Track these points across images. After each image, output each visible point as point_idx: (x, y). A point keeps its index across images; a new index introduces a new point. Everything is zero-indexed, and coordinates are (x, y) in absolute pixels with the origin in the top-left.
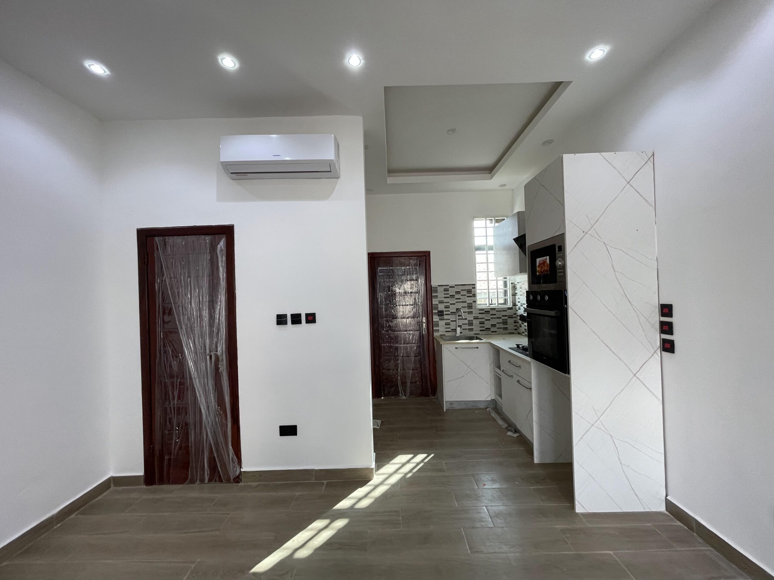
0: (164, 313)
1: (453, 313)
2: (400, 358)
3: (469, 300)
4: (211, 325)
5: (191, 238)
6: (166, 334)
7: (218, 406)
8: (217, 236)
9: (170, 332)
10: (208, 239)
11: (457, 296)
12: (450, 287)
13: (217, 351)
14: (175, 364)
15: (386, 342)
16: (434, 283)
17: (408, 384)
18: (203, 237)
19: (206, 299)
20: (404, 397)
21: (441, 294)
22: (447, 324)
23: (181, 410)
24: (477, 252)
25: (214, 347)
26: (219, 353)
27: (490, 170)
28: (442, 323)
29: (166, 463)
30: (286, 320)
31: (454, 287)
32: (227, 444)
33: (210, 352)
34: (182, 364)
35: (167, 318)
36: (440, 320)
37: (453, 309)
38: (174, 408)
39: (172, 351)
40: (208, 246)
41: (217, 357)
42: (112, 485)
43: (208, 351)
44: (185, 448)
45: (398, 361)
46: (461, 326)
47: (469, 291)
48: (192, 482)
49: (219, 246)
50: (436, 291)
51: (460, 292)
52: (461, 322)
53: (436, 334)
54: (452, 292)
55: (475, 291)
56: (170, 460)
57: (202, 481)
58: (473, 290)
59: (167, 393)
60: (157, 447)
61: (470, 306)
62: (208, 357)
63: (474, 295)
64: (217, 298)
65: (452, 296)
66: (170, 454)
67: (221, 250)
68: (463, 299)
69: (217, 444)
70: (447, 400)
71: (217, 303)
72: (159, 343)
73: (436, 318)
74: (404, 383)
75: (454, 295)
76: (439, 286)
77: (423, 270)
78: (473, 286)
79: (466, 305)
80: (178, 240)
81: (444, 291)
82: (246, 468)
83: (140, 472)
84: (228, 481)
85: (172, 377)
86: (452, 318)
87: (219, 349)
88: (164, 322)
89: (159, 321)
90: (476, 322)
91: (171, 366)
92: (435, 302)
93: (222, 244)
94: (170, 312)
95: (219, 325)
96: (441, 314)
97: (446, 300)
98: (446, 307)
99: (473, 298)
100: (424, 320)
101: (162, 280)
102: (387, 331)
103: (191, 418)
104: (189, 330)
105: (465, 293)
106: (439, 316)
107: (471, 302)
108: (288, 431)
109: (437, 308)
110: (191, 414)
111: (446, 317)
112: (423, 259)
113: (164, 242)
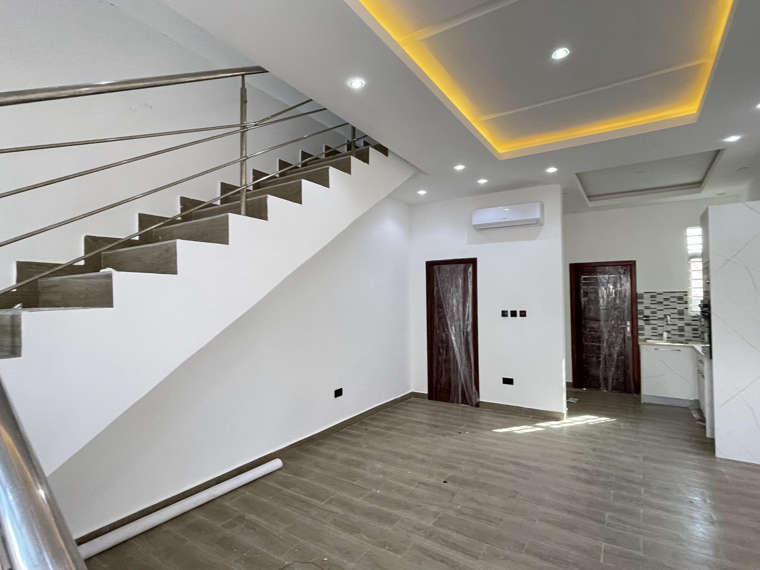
0: (438, 307)
1: (660, 319)
2: (602, 357)
3: (681, 307)
4: (464, 315)
5: (453, 266)
6: (440, 319)
7: (467, 361)
8: (468, 264)
9: (442, 318)
10: (462, 266)
11: (665, 303)
12: (657, 294)
13: (467, 330)
14: (444, 335)
15: (589, 342)
16: (640, 290)
17: (610, 380)
18: (459, 265)
19: (461, 300)
20: (605, 391)
21: (647, 301)
22: (653, 329)
23: (447, 361)
24: (691, 260)
25: (466, 327)
27: (699, 184)
28: (647, 327)
29: (438, 389)
30: (507, 315)
31: (662, 294)
32: (472, 384)
33: (464, 329)
34: (448, 336)
35: (440, 310)
36: (646, 324)
37: (660, 315)
38: (443, 359)
39: (443, 328)
40: (462, 270)
41: (467, 332)
42: (413, 396)
43: (462, 330)
44: (449, 383)
46: (669, 331)
48: (452, 402)
49: (468, 270)
50: (642, 298)
51: (668, 299)
52: (669, 328)
53: (640, 337)
54: (659, 298)
55: (687, 299)
56: (441, 388)
57: (458, 402)
58: (685, 297)
59: (439, 351)
60: (435, 380)
61: (681, 313)
62: (462, 332)
63: (686, 303)
64: (467, 299)
65: (660, 303)
66: (441, 385)
67: (470, 272)
68: (673, 305)
69: (466, 383)
70: (645, 394)
71: (467, 302)
72: (436, 323)
73: (641, 323)
74: (606, 379)
75: (662, 302)
76: (645, 293)
77: (628, 278)
78: (685, 293)
79: (675, 311)
80: (447, 267)
82: (481, 400)
83: (426, 392)
84: (472, 405)
85: (442, 342)
86: (660, 323)
87: (469, 328)
88: (439, 312)
89: (436, 311)
90: (688, 328)
91: (442, 336)
92: (640, 307)
93: (470, 269)
94: (442, 307)
95: (468, 315)
96: (647, 319)
97: (652, 306)
98: (653, 312)
99: (685, 305)
100: (629, 323)
101: (438, 289)
102: (590, 331)
103: (452, 367)
104: (452, 317)
105: (675, 300)
106: (645, 320)
107: (682, 308)
108: (508, 381)
109: (642, 313)
110: (452, 363)
111: (652, 322)
112: (629, 267)
113: (439, 268)
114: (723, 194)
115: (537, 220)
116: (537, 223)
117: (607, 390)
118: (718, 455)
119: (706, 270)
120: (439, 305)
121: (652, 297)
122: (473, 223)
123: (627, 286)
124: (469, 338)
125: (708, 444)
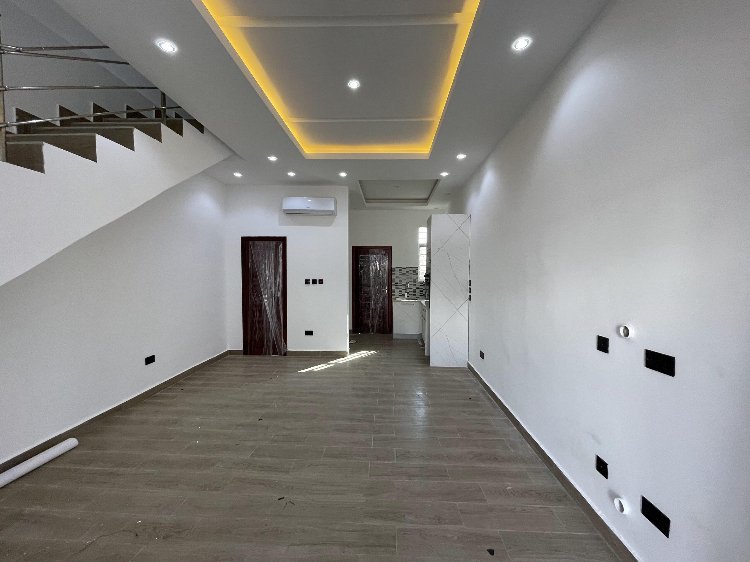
0: (253, 277)
1: (404, 285)
2: (371, 310)
3: (414, 277)
4: (275, 283)
5: (266, 242)
6: (254, 286)
7: (278, 320)
8: (279, 242)
9: (256, 286)
10: (274, 243)
11: (407, 274)
12: (403, 269)
14: (258, 300)
15: (363, 301)
16: (393, 266)
17: (375, 326)
18: (272, 242)
19: (273, 271)
20: (372, 333)
21: (397, 273)
22: (400, 291)
23: (261, 322)
24: (421, 248)
25: (277, 293)
26: (279, 296)
27: (426, 201)
28: (397, 290)
29: (253, 345)
30: (310, 282)
31: (405, 269)
32: (281, 339)
33: (275, 295)
34: (261, 301)
35: (254, 279)
36: (396, 288)
37: (404, 282)
38: (257, 320)
39: (257, 294)
40: (274, 246)
41: (278, 297)
42: (229, 354)
43: (273, 295)
44: (262, 340)
45: (370, 312)
46: (409, 292)
47: (414, 272)
48: (265, 354)
49: (280, 247)
50: (394, 271)
51: (409, 272)
52: (408, 290)
53: (393, 297)
54: (404, 272)
56: (255, 344)
57: (269, 354)
58: (417, 271)
59: (254, 314)
60: (249, 338)
61: (415, 281)
62: (273, 298)
63: (417, 274)
64: (278, 271)
65: (404, 274)
66: (255, 341)
67: (281, 249)
68: (410, 276)
69: (276, 337)
70: (395, 333)
71: (278, 273)
72: (251, 291)
73: (393, 287)
74: (373, 326)
75: (405, 274)
76: (396, 268)
77: (387, 258)
78: (417, 269)
79: (412, 280)
80: (261, 243)
81: (399, 271)
82: (288, 349)
83: (241, 349)
84: (281, 355)
85: (256, 306)
86: (403, 287)
87: (279, 294)
88: (253, 281)
89: (251, 280)
90: (418, 290)
91: (256, 302)
92: (393, 277)
93: (281, 246)
94: (256, 277)
95: (279, 283)
96: (396, 285)
97: (400, 277)
98: (400, 281)
99: (416, 276)
100: (387, 288)
101: (253, 261)
102: (363, 294)
103: (264, 325)
104: (265, 285)
105: (412, 272)
106: (395, 286)
107: (416, 278)
108: (309, 333)
109: (394, 281)
110: (265, 323)
111: (399, 287)
112: (388, 250)
113: (254, 244)
114: (438, 208)
115: (332, 211)
116: (332, 214)
117: (373, 333)
118: (431, 365)
119: (429, 254)
120: (253, 275)
121: (401, 271)
122: (284, 208)
123: (387, 263)
124: (279, 302)
125: (426, 360)
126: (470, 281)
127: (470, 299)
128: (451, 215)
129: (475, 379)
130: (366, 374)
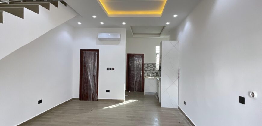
0: (84, 66)
1: (149, 71)
2: (135, 82)
4: (94, 69)
5: (91, 52)
6: (85, 71)
7: (94, 85)
10: (94, 52)
14: (86, 77)
15: (131, 77)
16: (145, 62)
17: (136, 89)
19: (93, 64)
20: (135, 92)
21: (146, 65)
23: (87, 86)
24: (157, 55)
27: (159, 34)
28: (146, 73)
30: (108, 69)
32: (96, 93)
33: (93, 74)
34: (88, 77)
37: (149, 69)
39: (86, 74)
41: (95, 75)
42: (73, 100)
44: (87, 93)
48: (89, 100)
51: (151, 65)
52: (151, 73)
53: (144, 76)
54: (149, 65)
56: (84, 96)
59: (84, 82)
60: (82, 93)
61: (154, 69)
62: (93, 76)
66: (84, 94)
68: (152, 67)
69: (93, 92)
70: (145, 92)
71: (95, 65)
72: (83, 72)
77: (142, 59)
78: (155, 64)
79: (153, 69)
80: (88, 52)
82: (99, 98)
83: (79, 98)
84: (95, 100)
85: (85, 79)
88: (84, 68)
90: (155, 73)
92: (145, 67)
93: (97, 53)
94: (86, 66)
96: (146, 71)
97: (148, 67)
99: (155, 67)
100: (142, 72)
102: (131, 74)
104: (89, 70)
105: (153, 65)
108: (108, 91)
109: (145, 69)
110: (89, 87)
112: (142, 56)
113: (85, 52)
114: (165, 38)
116: (119, 40)
118: (161, 107)
119: (161, 57)
121: (148, 64)
122: (98, 37)
123: (142, 61)
124: (95, 77)
125: (159, 104)
126: (179, 70)
127: (179, 78)
128: (171, 41)
129: (181, 114)
130: (133, 110)
